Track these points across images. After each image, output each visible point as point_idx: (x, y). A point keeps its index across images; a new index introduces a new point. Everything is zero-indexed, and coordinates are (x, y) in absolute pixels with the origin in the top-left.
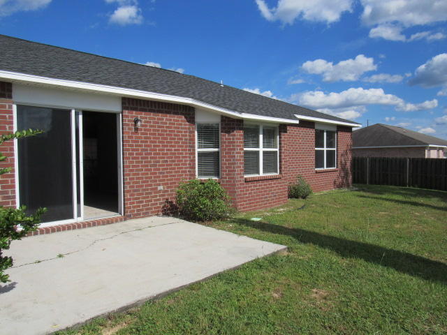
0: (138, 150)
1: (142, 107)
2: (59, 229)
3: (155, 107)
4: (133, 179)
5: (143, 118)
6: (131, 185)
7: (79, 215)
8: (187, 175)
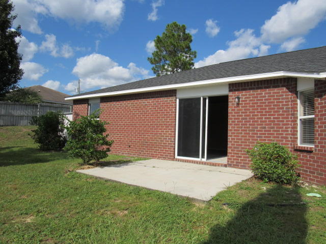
0: (239, 119)
1: (243, 87)
2: (186, 161)
3: (254, 85)
4: (234, 139)
5: (244, 95)
6: (233, 143)
7: (203, 157)
8: (289, 141)
